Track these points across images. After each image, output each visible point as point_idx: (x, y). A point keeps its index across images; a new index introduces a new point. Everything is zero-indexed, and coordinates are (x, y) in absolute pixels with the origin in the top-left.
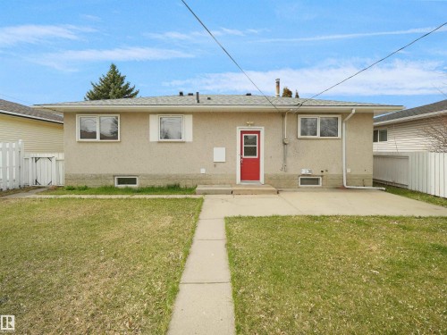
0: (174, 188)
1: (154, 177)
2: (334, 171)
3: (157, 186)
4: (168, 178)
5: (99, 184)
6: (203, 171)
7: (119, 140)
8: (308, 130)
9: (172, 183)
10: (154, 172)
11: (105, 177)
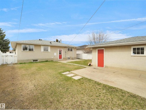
0: (47, 61)
1: (42, 59)
2: (72, 57)
3: (43, 61)
4: (46, 59)
5: (28, 62)
6: (52, 57)
7: (34, 51)
8: (69, 50)
9: (46, 60)
10: (42, 58)
11: (30, 60)
